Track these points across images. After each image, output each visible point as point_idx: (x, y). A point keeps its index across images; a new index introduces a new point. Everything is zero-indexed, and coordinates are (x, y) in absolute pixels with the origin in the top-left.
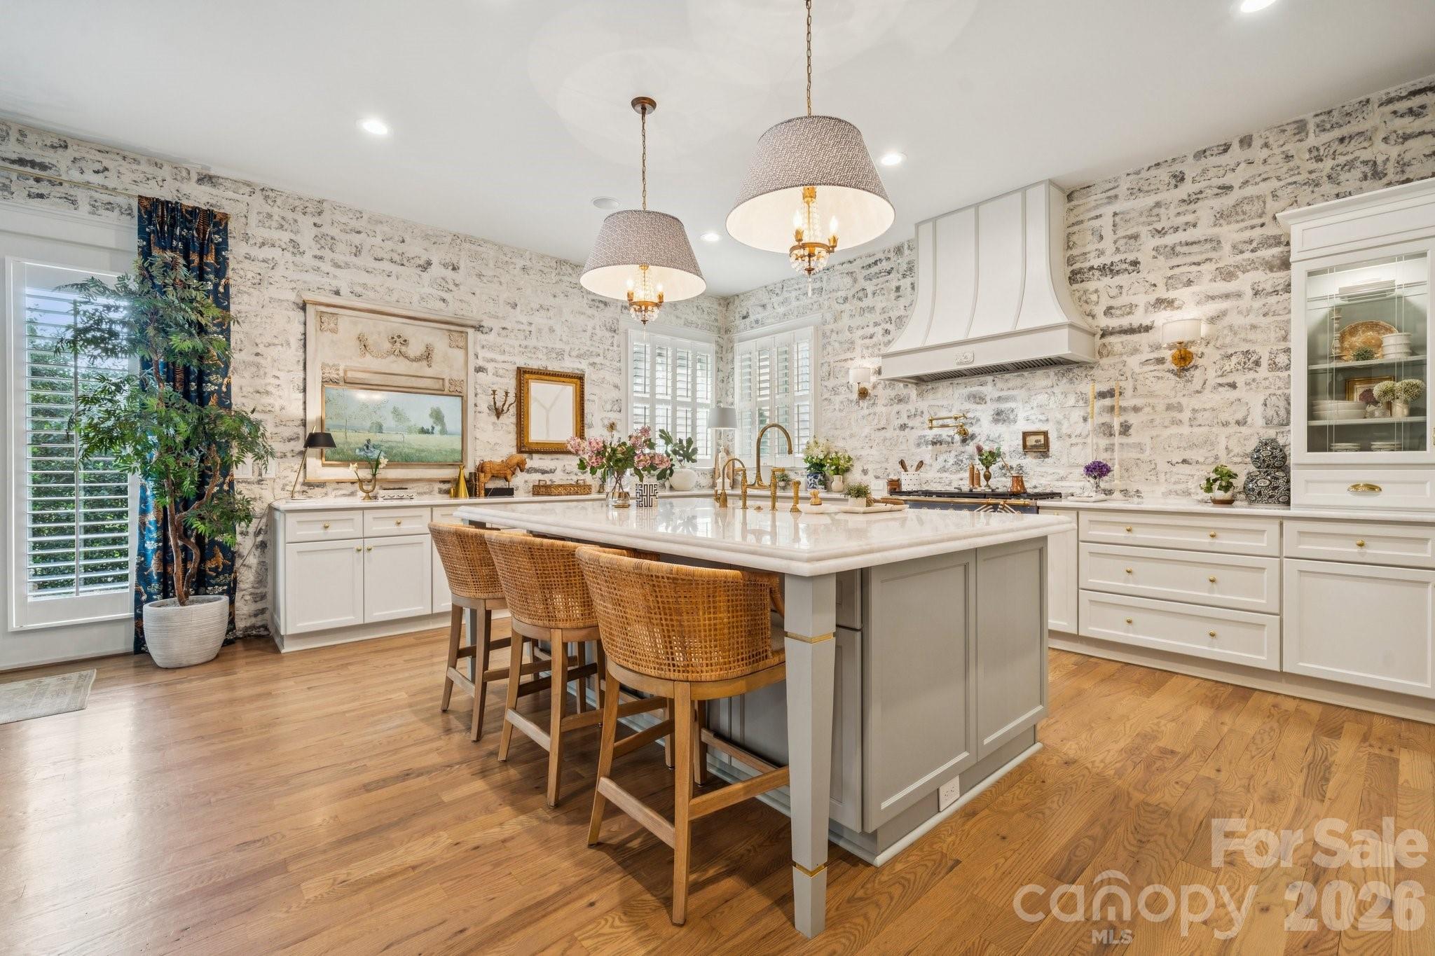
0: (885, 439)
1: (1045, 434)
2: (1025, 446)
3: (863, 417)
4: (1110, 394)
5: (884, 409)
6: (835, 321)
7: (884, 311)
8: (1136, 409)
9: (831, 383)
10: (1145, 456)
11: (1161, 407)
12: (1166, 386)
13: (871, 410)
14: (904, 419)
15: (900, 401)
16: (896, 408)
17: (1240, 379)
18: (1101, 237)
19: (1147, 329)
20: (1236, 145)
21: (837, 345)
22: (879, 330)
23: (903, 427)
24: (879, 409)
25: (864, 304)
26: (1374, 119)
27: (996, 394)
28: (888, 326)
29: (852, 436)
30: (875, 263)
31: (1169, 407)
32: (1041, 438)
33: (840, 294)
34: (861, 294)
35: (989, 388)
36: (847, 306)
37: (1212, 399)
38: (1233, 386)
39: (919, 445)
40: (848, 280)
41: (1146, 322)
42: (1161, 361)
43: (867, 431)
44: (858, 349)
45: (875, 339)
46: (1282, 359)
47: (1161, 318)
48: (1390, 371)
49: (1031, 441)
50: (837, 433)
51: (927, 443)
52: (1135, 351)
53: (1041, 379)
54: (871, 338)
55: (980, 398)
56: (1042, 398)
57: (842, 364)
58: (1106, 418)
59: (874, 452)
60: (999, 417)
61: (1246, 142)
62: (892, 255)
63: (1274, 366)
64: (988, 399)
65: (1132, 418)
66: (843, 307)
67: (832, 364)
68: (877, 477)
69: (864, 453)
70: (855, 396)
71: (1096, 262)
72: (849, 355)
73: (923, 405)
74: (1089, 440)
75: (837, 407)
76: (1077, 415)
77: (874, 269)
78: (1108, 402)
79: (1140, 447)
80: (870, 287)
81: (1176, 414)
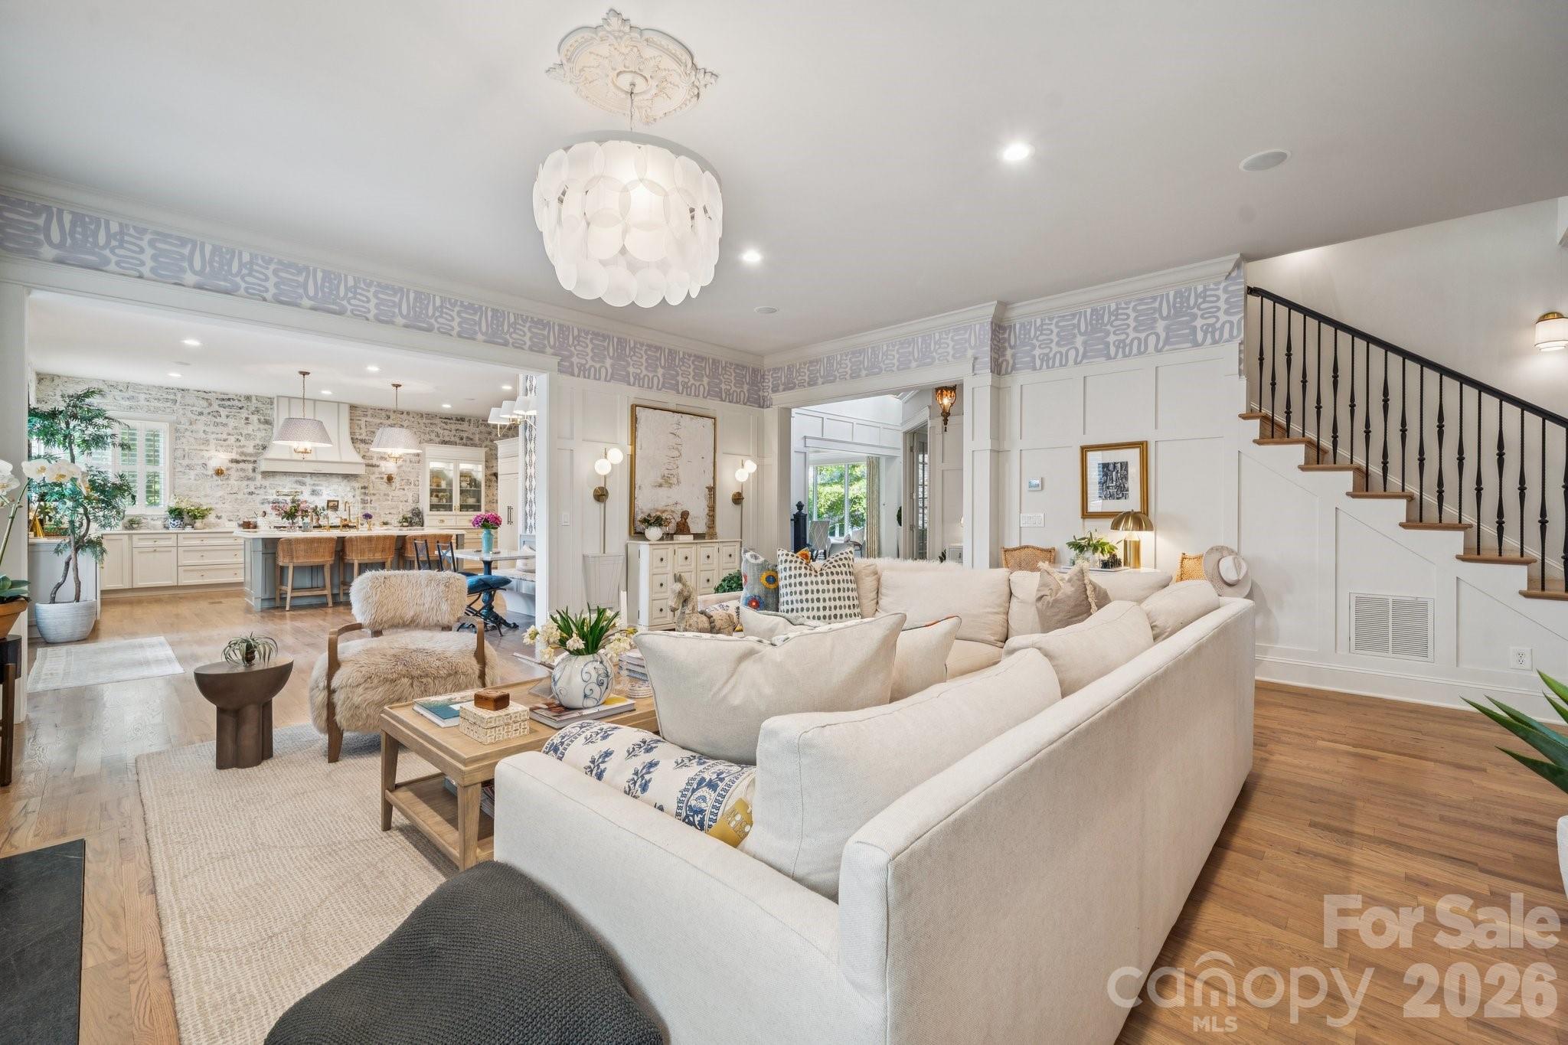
0: (237, 499)
1: (338, 501)
2: (328, 506)
3: (218, 486)
4: (364, 488)
5: (236, 483)
6: (191, 424)
7: (236, 428)
8: (374, 494)
9: (186, 462)
10: (377, 511)
11: (382, 494)
12: (383, 487)
13: (224, 482)
14: (252, 489)
15: (249, 479)
16: (245, 483)
17: (406, 488)
18: (361, 428)
19: (378, 466)
20: (405, 413)
21: (192, 440)
22: (232, 439)
23: (251, 493)
24: (232, 482)
25: (218, 420)
26: (437, 421)
27: (312, 482)
28: (240, 437)
29: (206, 496)
30: (229, 399)
31: (385, 495)
32: (336, 503)
33: (194, 409)
34: (215, 414)
35: (308, 480)
36: (202, 418)
37: (398, 493)
38: (404, 489)
39: (263, 503)
40: (205, 404)
41: (377, 464)
42: (382, 478)
43: (220, 493)
44: (212, 446)
45: (228, 442)
46: (417, 483)
47: (382, 463)
48: (444, 491)
49: (331, 504)
50: (192, 493)
51: (269, 503)
52: (374, 473)
53: (335, 480)
54: (224, 440)
55: (304, 484)
56: (335, 486)
57: (199, 452)
58: (362, 497)
59: (226, 505)
60: (314, 493)
61: (408, 413)
62: (242, 399)
63: (415, 485)
64: (307, 484)
65: (373, 498)
66: (199, 418)
67: (187, 450)
68: (230, 520)
69: (217, 506)
70: (211, 472)
71: (359, 437)
72: (202, 447)
73: (267, 483)
74: (356, 505)
75: (193, 477)
76: (350, 495)
77: (227, 403)
78: (363, 490)
79: (375, 508)
80: (224, 412)
81: (386, 497)
